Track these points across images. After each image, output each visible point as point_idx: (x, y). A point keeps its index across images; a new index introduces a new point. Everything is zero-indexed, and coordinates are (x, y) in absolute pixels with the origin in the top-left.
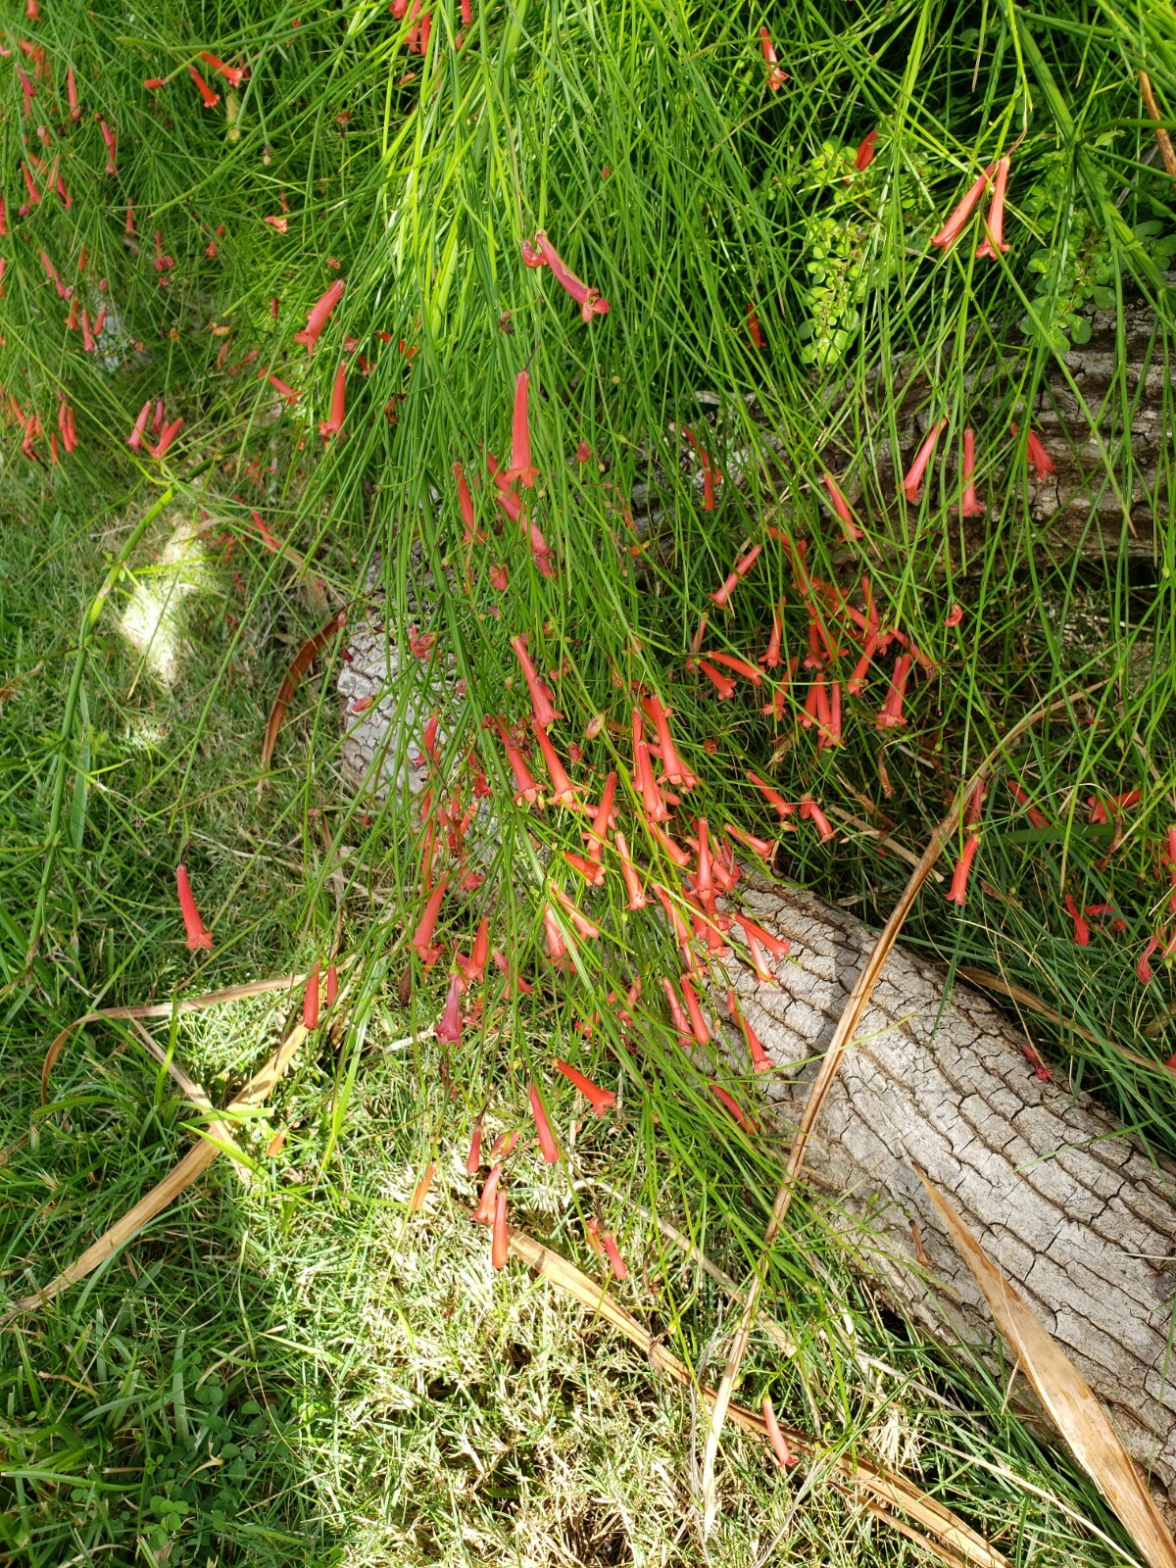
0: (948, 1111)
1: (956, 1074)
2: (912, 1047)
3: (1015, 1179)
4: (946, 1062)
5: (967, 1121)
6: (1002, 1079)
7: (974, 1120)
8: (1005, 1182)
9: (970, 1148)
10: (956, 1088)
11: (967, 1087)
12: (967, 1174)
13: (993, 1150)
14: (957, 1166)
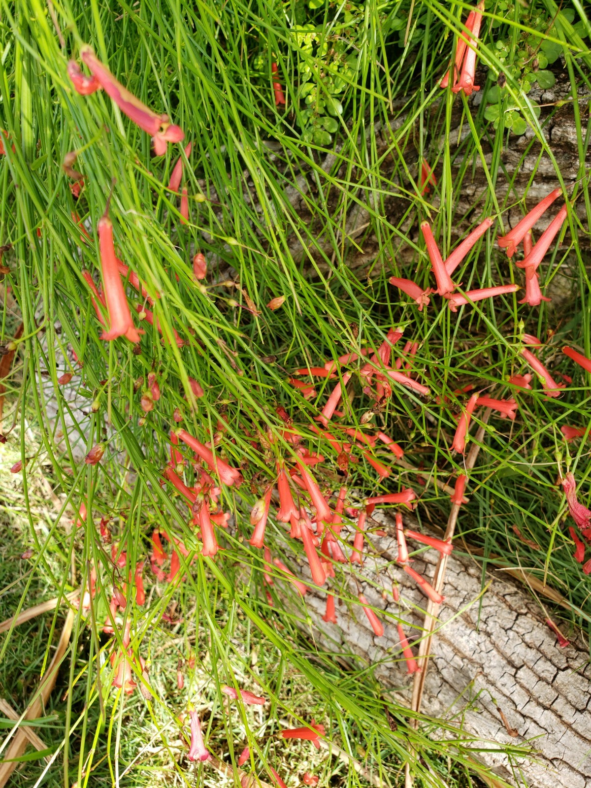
0: (510, 681)
1: (508, 652)
2: (474, 634)
3: (563, 728)
4: (500, 644)
5: (522, 687)
6: (538, 649)
7: (527, 686)
8: (556, 729)
9: (528, 706)
10: (511, 663)
11: (517, 663)
12: (529, 725)
13: (545, 708)
14: (521, 719)
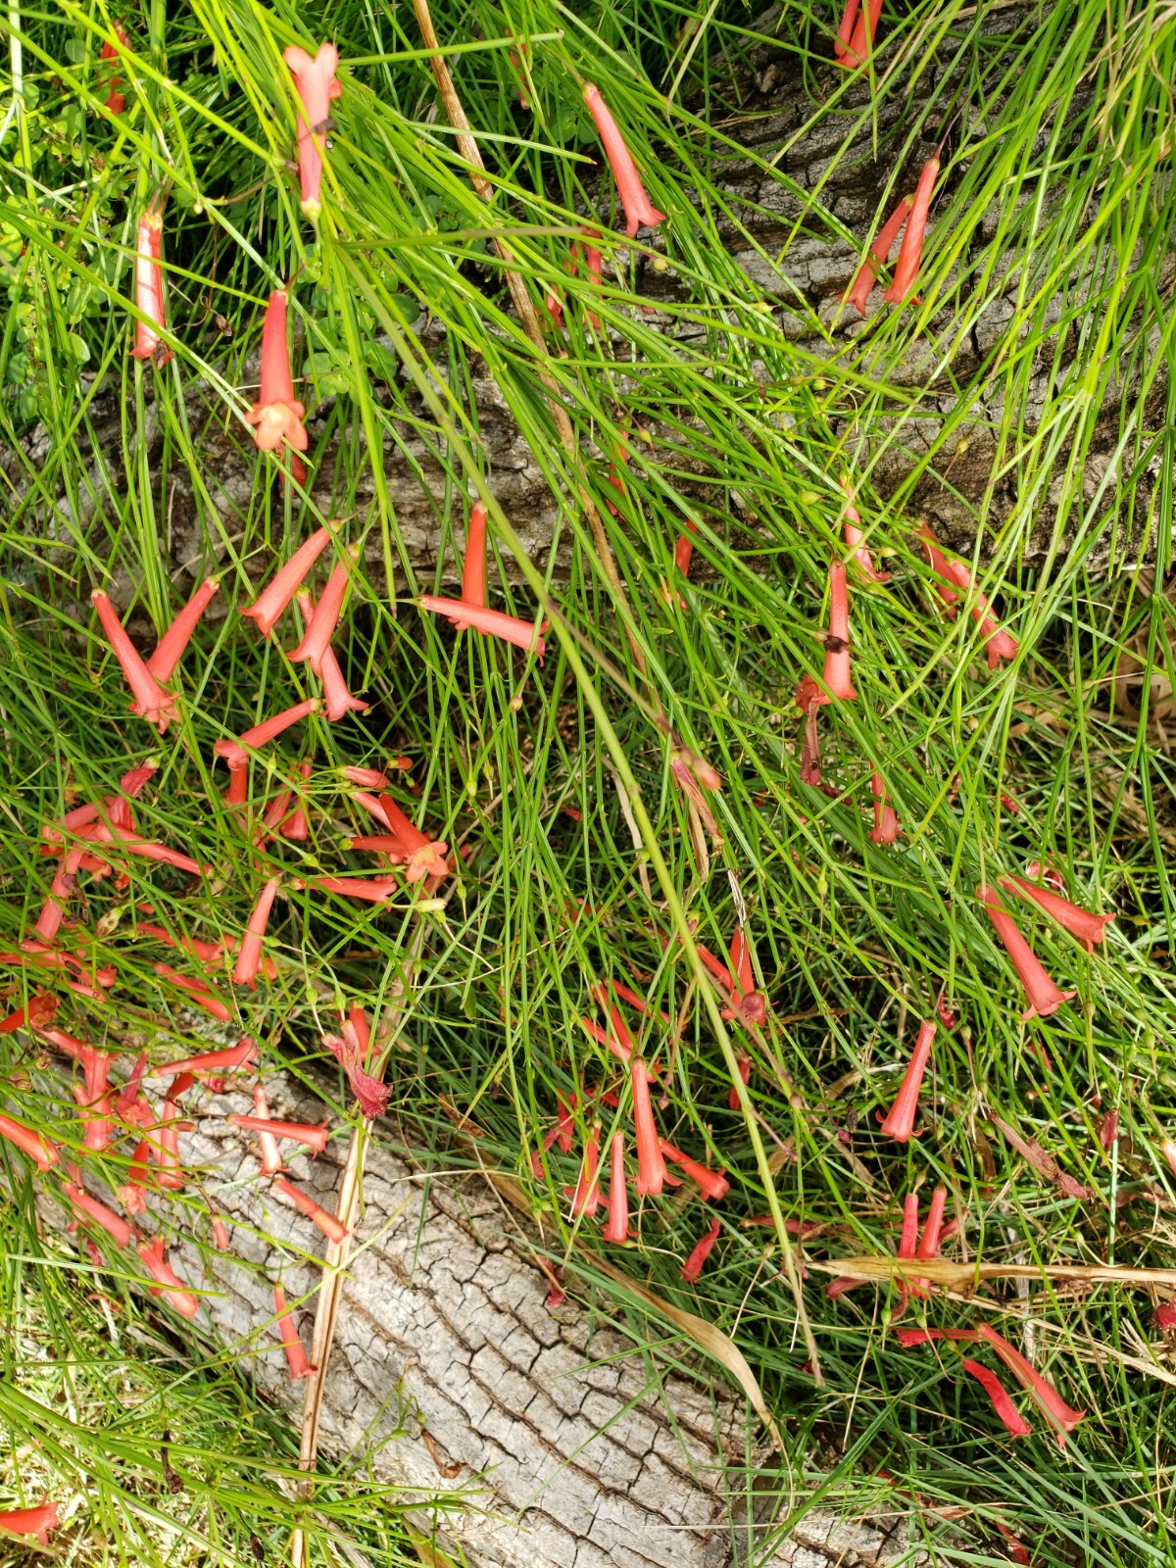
0: (458, 1375)
1: (460, 1323)
2: (408, 1296)
3: (542, 1451)
4: (449, 1309)
5: (480, 1384)
6: (514, 1315)
7: (487, 1382)
8: (531, 1455)
9: (488, 1419)
10: (463, 1342)
11: (474, 1343)
12: (492, 1453)
13: (515, 1419)
14: (477, 1443)
